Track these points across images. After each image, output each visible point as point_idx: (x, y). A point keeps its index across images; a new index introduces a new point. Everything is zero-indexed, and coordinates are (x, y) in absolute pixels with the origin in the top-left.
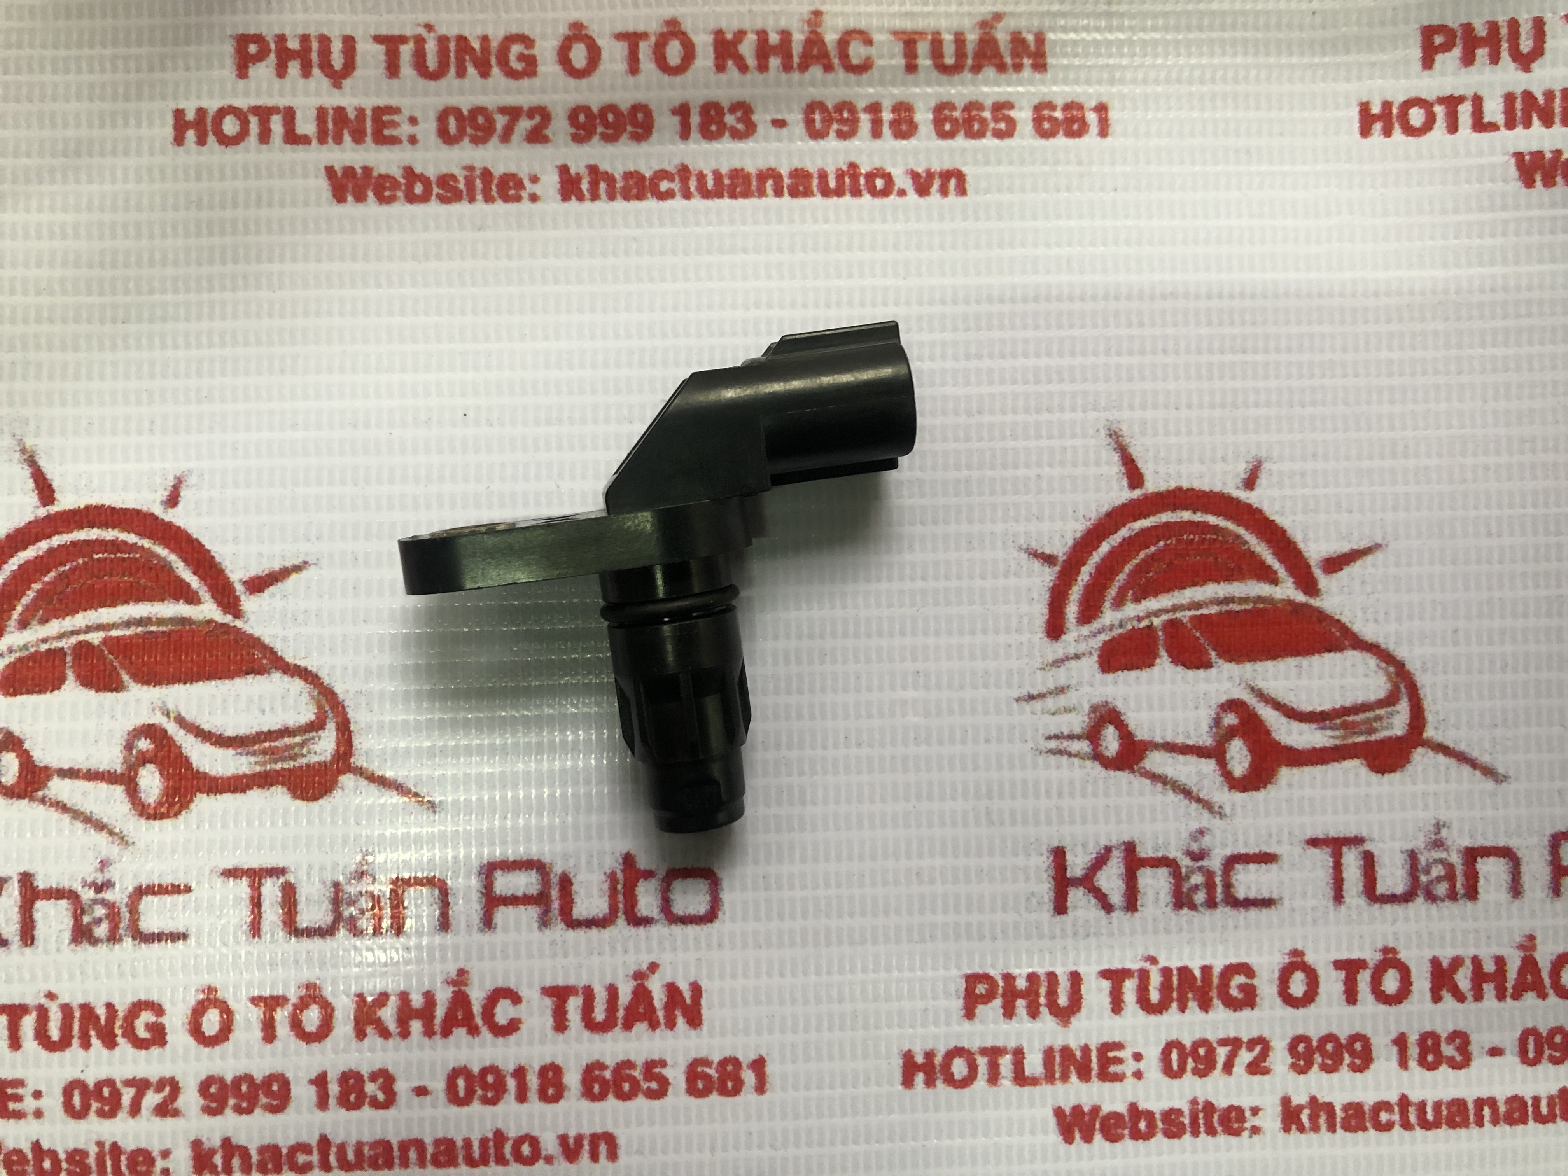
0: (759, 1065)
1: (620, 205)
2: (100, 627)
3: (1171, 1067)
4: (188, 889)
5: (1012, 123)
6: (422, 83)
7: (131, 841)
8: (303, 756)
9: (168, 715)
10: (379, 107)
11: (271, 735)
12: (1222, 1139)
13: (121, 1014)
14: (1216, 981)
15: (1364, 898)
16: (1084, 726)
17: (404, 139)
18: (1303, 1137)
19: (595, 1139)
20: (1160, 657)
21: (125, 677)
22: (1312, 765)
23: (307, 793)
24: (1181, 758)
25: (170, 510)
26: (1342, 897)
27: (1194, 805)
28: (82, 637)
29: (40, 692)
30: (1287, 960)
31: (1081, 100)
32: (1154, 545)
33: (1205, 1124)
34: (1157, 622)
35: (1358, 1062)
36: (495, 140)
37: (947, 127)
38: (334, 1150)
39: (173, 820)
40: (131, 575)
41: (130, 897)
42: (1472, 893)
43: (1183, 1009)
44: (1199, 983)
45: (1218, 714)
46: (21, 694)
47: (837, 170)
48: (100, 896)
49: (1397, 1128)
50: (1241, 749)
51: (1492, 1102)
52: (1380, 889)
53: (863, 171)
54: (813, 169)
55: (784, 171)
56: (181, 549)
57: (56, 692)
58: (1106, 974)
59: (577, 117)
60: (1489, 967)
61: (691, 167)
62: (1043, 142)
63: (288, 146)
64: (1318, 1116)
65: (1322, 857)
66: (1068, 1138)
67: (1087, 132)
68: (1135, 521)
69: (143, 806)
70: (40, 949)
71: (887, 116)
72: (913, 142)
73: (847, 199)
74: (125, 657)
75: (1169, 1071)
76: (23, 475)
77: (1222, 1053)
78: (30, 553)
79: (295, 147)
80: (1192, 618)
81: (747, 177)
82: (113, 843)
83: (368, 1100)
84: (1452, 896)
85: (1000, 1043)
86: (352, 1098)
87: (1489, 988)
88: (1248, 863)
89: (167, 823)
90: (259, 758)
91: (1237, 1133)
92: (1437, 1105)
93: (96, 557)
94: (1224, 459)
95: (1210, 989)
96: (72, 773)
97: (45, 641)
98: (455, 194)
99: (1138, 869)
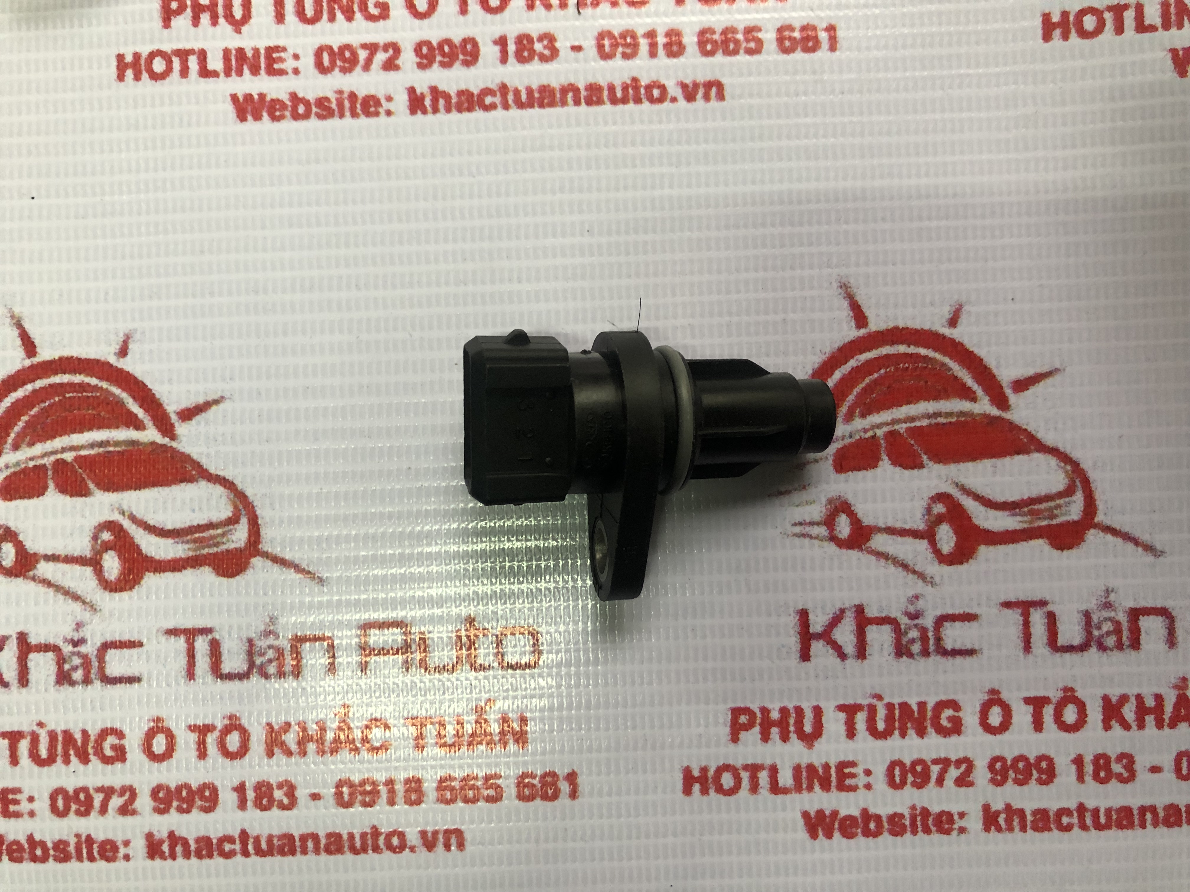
0: (572, 777)
1: (454, 116)
2: (72, 448)
3: (895, 781)
4: (141, 644)
5: (759, 42)
6: (303, 27)
7: (98, 609)
8: (223, 543)
9: (123, 513)
10: (270, 47)
11: (200, 528)
12: (936, 837)
13: (92, 738)
14: (929, 714)
15: (1047, 648)
16: (822, 515)
17: (290, 71)
18: (1000, 836)
19: (448, 833)
20: (882, 460)
21: (92, 486)
22: (1005, 544)
23: (227, 572)
24: (900, 539)
25: (121, 360)
26: (1030, 648)
27: (911, 576)
28: (59, 456)
29: (29, 498)
30: (986, 697)
31: (815, 22)
32: (877, 372)
33: (922, 825)
34: (880, 433)
35: (1044, 777)
36: (358, 69)
37: (709, 47)
38: (251, 840)
39: (129, 592)
40: (94, 409)
41: (98, 650)
42: (1136, 644)
43: (903, 735)
44: (916, 715)
45: (929, 505)
46: (15, 499)
47: (623, 83)
48: (76, 649)
49: (1076, 830)
50: (948, 532)
51: (1153, 809)
52: (1061, 642)
53: (643, 84)
54: (604, 83)
55: (581, 86)
56: (130, 389)
57: (41, 498)
58: (841, 708)
59: (421, 49)
60: (1150, 703)
61: (508, 85)
62: (785, 56)
63: (202, 79)
64: (1013, 820)
65: (1014, 616)
66: (814, 835)
67: (820, 47)
68: (861, 353)
69: (107, 582)
70: (34, 690)
71: (661, 40)
72: (682, 59)
73: (631, 106)
74: (91, 471)
75: (892, 783)
76: (13, 335)
77: (935, 769)
78: (20, 393)
79: (207, 79)
80: (908, 429)
81: (552, 91)
82: (85, 610)
83: (276, 803)
84: (1120, 646)
85: (759, 761)
86: (265, 801)
87: (1150, 719)
88: (954, 621)
89: (125, 595)
90: (191, 546)
91: (948, 832)
92: (1108, 811)
93: (67, 395)
94: (932, 304)
95: (925, 720)
96: (54, 558)
97: (31, 459)
98: (329, 113)
99: (866, 626)
